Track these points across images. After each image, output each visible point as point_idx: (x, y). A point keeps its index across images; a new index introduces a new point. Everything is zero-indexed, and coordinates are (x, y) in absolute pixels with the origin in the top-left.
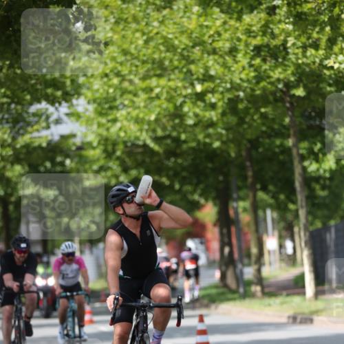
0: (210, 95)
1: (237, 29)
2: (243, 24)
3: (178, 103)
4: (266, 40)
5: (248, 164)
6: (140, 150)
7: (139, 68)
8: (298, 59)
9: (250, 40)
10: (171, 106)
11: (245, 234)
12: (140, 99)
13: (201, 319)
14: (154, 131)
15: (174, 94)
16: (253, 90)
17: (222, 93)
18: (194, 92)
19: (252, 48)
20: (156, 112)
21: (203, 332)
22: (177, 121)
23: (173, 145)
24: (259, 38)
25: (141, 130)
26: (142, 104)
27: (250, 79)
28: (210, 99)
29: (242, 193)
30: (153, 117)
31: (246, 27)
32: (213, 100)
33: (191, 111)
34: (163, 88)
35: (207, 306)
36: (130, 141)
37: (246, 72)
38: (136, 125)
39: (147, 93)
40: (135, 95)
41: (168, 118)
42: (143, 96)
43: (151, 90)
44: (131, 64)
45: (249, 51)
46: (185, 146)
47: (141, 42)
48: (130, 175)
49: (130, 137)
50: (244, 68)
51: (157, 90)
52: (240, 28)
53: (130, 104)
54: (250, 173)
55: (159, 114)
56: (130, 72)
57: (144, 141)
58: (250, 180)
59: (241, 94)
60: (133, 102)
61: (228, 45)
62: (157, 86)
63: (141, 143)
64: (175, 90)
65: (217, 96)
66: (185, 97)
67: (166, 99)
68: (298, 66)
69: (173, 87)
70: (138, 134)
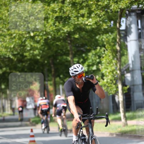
0: (37, 37)
1: (48, 10)
2: (50, 7)
3: (23, 40)
4: (61, 14)
5: (52, 66)
6: (7, 60)
7: (7, 25)
8: (75, 22)
9: (54, 14)
10: (20, 42)
11: (51, 95)
12: (7, 39)
13: (32, 131)
14: (12, 52)
15: (21, 36)
16: (55, 35)
17: (42, 36)
18: (30, 36)
19: (54, 17)
20: (14, 44)
21: (33, 136)
22: (22, 48)
23: (21, 58)
24: (57, 13)
25: (7, 51)
26: (8, 41)
27: (54, 30)
28: (37, 38)
29: (49, 78)
30: (12, 46)
31: (52, 9)
32: (38, 39)
33: (29, 44)
34: (17, 34)
35: (34, 125)
36: (3, 56)
37: (52, 27)
38: (5, 49)
39: (10, 36)
40: (5, 37)
41: (18, 46)
42: (8, 37)
43: (12, 35)
44: (3, 24)
45: (53, 19)
46: (26, 58)
47: (7, 15)
48: (3, 70)
49: (3, 54)
50: (51, 26)
51: (14, 35)
52: (50, 9)
53: (3, 40)
54: (53, 70)
55: (15, 45)
56: (3, 27)
57: (9, 56)
58: (53, 73)
59: (50, 37)
60: (4, 40)
61: (44, 16)
62: (14, 33)
63: (7, 57)
64: (22, 35)
65: (40, 37)
66: (26, 38)
67: (18, 39)
68: (75, 25)
69: (21, 33)
70: (6, 53)
